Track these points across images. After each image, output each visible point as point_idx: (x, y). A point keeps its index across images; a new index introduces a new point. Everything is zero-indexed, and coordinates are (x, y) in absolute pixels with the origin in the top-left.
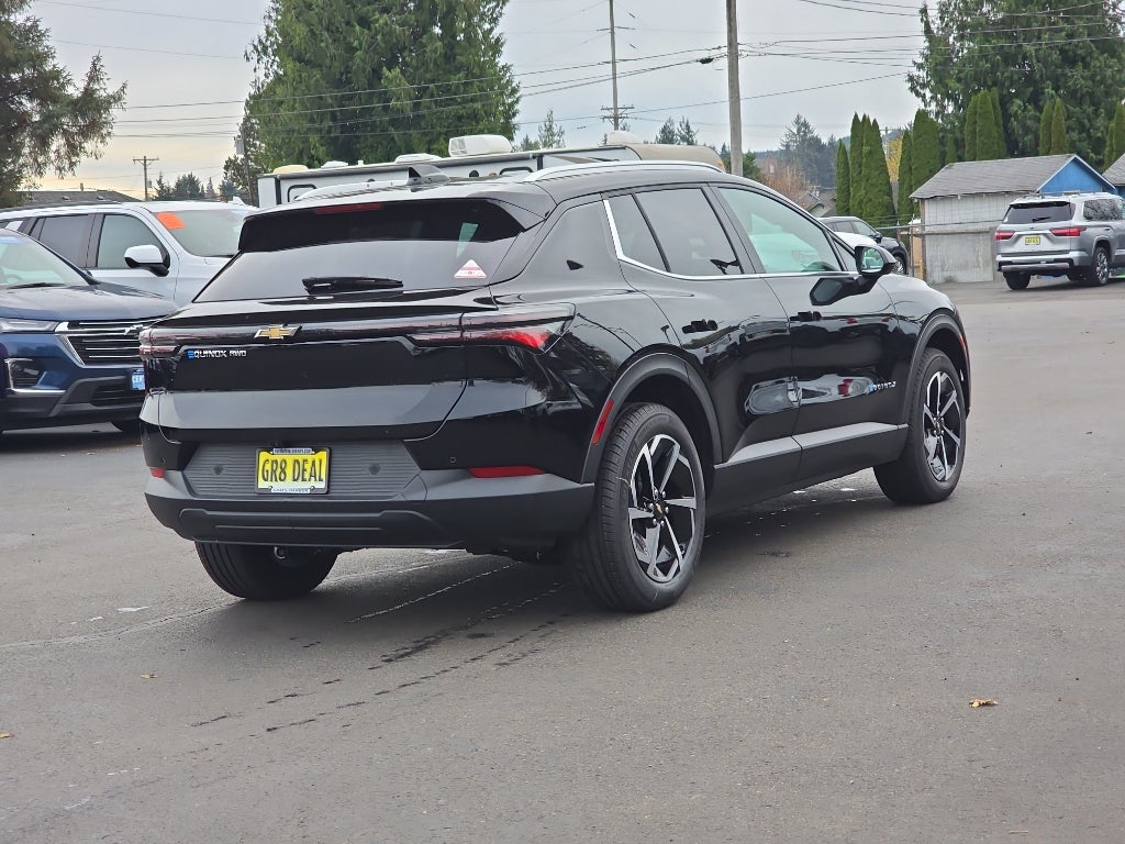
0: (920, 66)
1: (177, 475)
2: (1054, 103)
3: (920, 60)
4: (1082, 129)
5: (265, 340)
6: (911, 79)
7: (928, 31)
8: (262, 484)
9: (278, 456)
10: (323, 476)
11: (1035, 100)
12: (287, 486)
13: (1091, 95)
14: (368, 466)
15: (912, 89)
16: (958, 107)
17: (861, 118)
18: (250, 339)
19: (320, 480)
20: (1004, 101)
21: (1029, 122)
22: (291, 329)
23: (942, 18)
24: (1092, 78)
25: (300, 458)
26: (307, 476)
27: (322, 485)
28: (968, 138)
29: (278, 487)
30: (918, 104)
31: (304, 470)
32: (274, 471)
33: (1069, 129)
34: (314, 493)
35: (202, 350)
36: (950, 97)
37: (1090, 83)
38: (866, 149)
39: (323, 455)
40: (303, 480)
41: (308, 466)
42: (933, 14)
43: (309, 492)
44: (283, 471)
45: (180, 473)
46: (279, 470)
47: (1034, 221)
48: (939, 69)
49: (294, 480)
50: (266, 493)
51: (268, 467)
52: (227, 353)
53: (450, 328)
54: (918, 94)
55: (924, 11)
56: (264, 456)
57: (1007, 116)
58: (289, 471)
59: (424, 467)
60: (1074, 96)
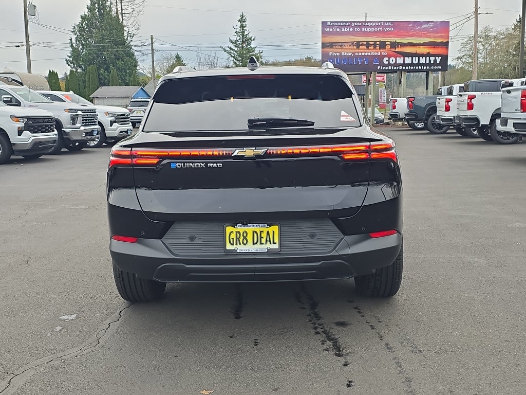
0: (70, 57)
1: (157, 242)
2: (114, 71)
3: (70, 55)
4: (122, 79)
5: (242, 157)
6: (66, 60)
7: (72, 46)
8: (229, 247)
9: (241, 229)
10: (277, 240)
11: (107, 69)
12: (250, 248)
13: (124, 69)
14: (309, 234)
15: (67, 63)
16: (83, 70)
17: (51, 71)
18: (229, 156)
19: (274, 243)
20: (98, 69)
21: (106, 76)
22: (261, 151)
23: (76, 42)
24: (124, 64)
25: (258, 230)
26: (263, 241)
27: (276, 246)
28: (87, 80)
29: (241, 248)
30: (69, 68)
31: (261, 238)
32: (238, 239)
33: (118, 79)
34: (270, 252)
35: (184, 163)
36: (80, 67)
37: (124, 65)
38: (54, 81)
39: (275, 228)
40: (261, 244)
41: (264, 235)
42: (74, 41)
43: (266, 251)
44: (245, 238)
45: (159, 241)
46: (242, 238)
47: (139, 106)
48: (75, 58)
49: (254, 244)
50: (233, 252)
51: (233, 236)
52: (206, 165)
53: (361, 152)
54: (69, 65)
55: (71, 40)
56: (229, 229)
57: (99, 75)
58: (250, 238)
59: (345, 234)
60: (119, 69)
